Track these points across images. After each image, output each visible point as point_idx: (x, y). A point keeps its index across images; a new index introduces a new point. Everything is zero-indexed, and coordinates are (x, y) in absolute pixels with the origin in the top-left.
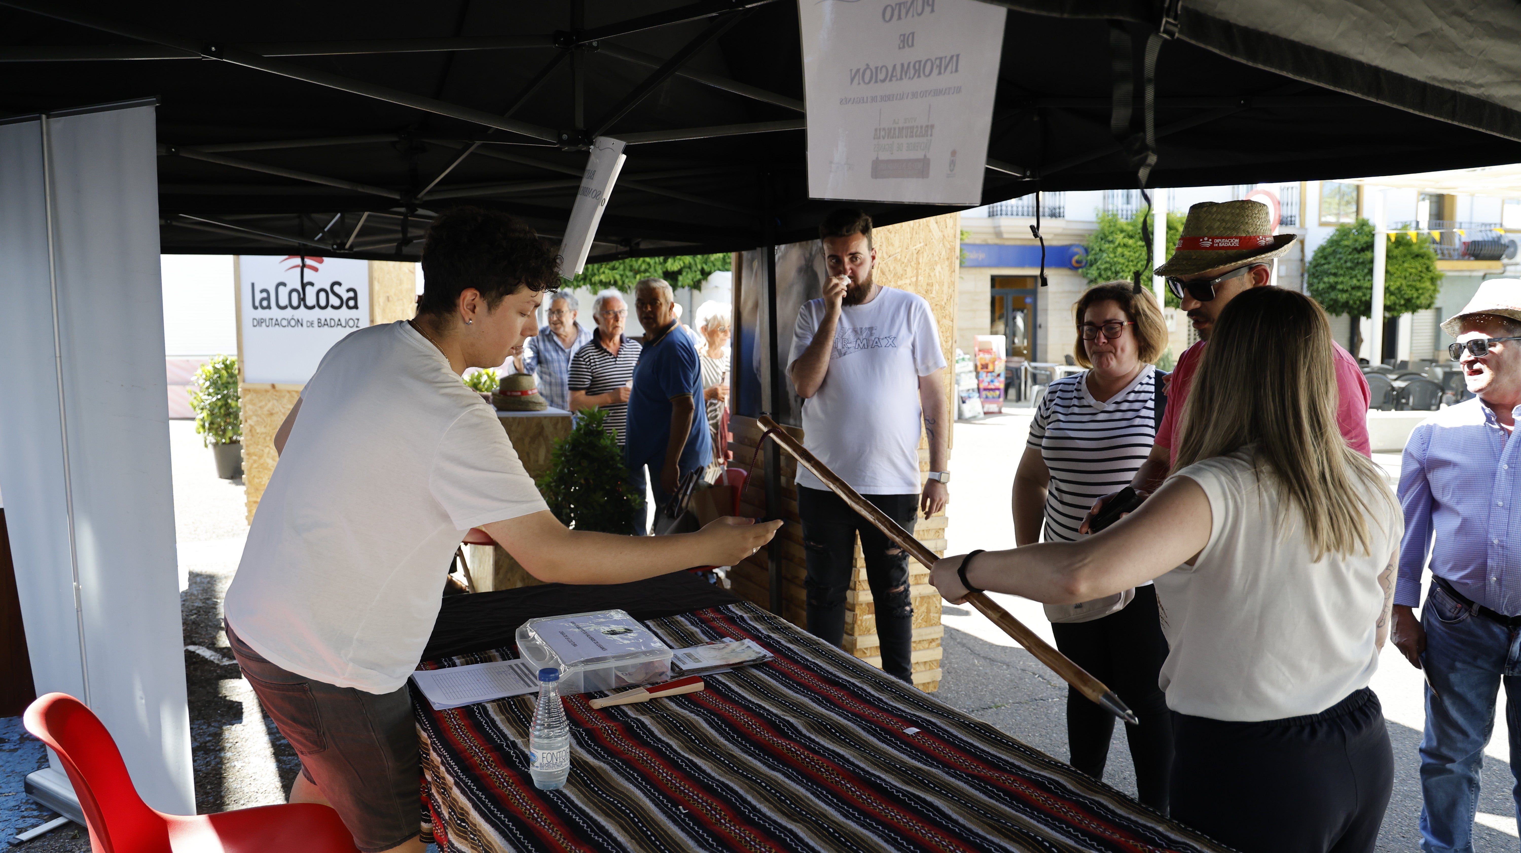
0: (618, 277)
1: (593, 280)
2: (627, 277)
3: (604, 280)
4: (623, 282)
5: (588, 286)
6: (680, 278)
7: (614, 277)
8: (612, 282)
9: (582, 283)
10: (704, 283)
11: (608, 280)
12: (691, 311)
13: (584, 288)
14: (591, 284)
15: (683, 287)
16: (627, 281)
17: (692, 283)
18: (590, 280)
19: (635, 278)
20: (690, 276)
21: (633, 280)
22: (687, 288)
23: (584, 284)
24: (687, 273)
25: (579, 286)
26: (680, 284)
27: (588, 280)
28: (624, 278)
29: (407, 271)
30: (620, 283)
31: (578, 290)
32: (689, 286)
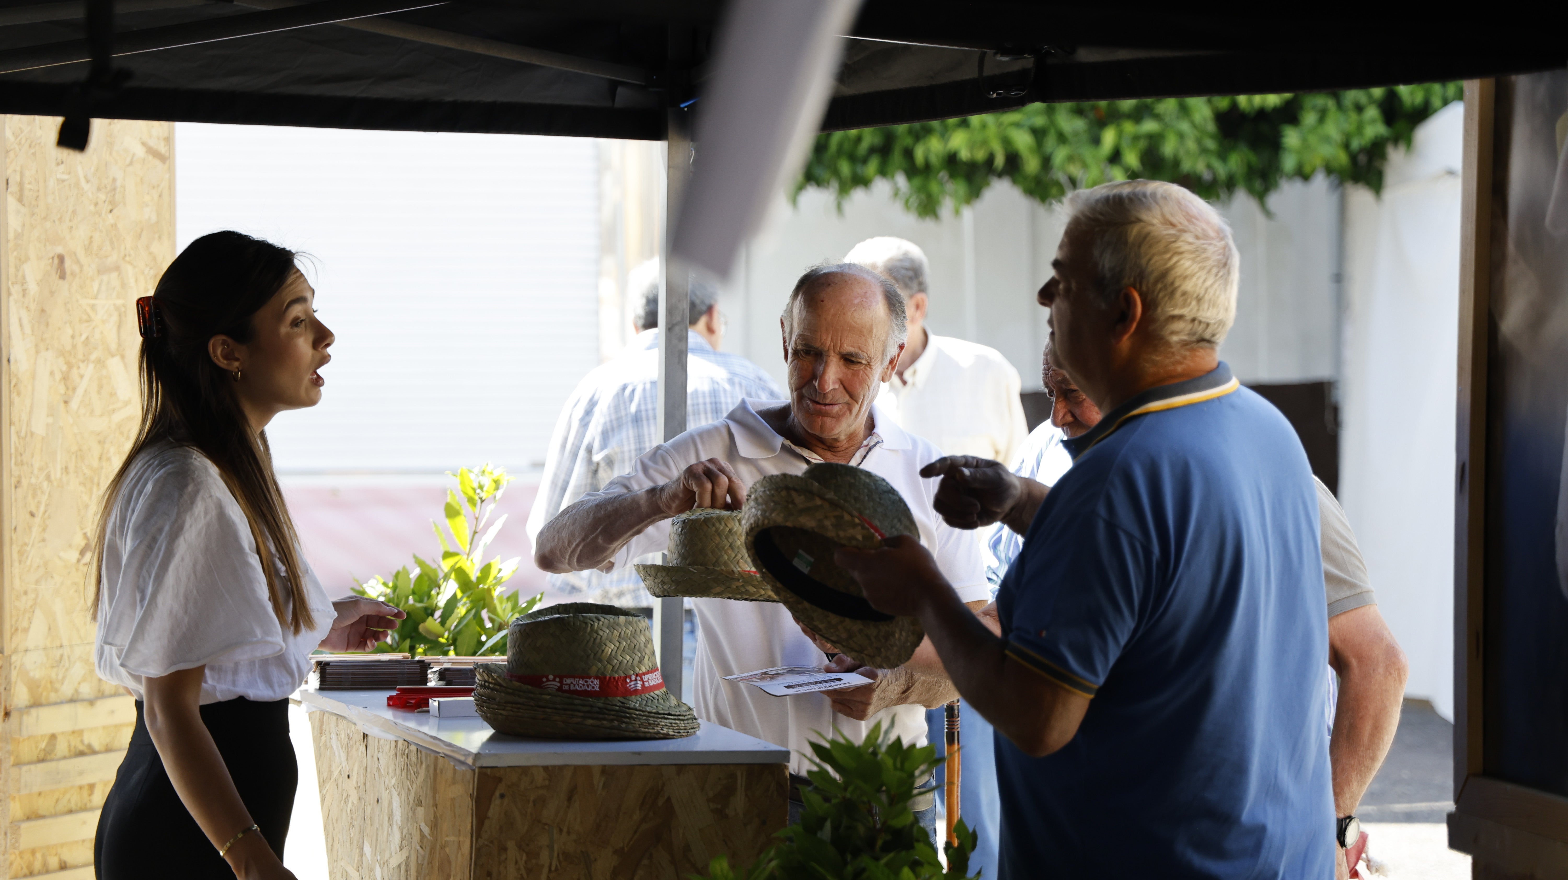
0: (1023, 140)
1: (919, 154)
2: (1062, 138)
3: (964, 155)
4: (1046, 162)
5: (901, 180)
6: (1291, 138)
7: (1006, 142)
8: (1000, 161)
9: (872, 166)
10: (1395, 156)
11: (980, 155)
12: (1339, 278)
13: (881, 187)
14: (912, 171)
15: (1303, 175)
16: (1060, 155)
17: (1343, 158)
18: (909, 154)
19: (1096, 141)
20: (1333, 129)
21: (1088, 153)
22: (1320, 182)
23: (883, 172)
24: (1323, 115)
25: (861, 181)
26: (1289, 162)
27: (897, 156)
28: (1050, 142)
29: (140, 152)
30: (1032, 165)
31: (858, 195)
32: (1329, 170)
